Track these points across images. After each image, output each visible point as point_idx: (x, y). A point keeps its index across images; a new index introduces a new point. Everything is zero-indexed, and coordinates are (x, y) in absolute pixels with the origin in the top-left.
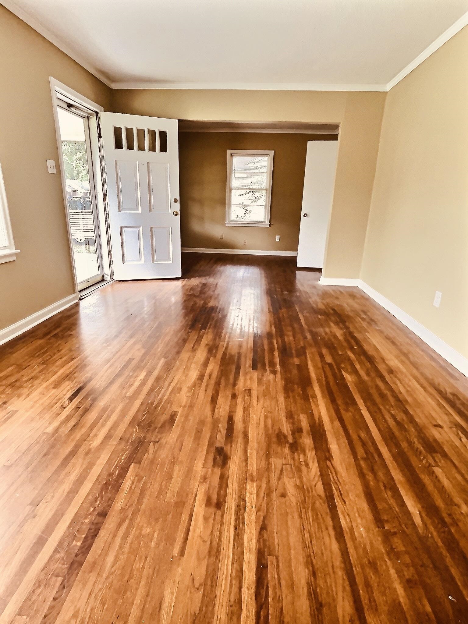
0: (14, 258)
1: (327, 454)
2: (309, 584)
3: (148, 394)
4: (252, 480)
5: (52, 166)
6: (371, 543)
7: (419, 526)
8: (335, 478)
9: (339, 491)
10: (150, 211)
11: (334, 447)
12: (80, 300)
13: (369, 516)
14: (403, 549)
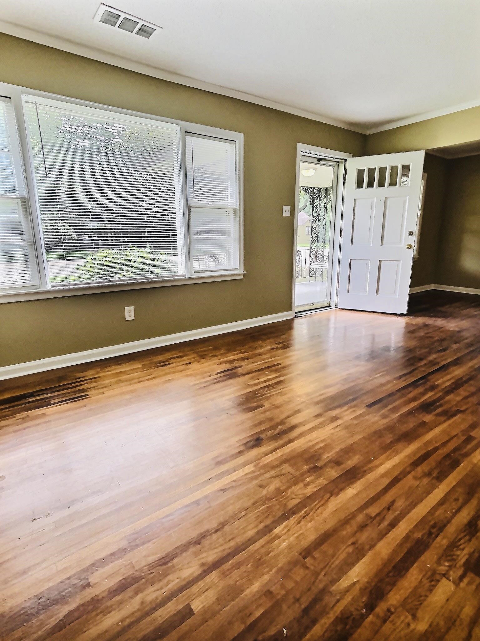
0: (242, 277)
1: (336, 490)
2: (208, 531)
3: (261, 389)
4: (255, 466)
5: (287, 211)
6: (278, 555)
7: (339, 585)
8: (317, 507)
9: (305, 515)
10: (382, 244)
11: (351, 491)
12: (295, 317)
13: (305, 543)
14: (298, 579)
